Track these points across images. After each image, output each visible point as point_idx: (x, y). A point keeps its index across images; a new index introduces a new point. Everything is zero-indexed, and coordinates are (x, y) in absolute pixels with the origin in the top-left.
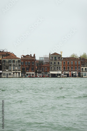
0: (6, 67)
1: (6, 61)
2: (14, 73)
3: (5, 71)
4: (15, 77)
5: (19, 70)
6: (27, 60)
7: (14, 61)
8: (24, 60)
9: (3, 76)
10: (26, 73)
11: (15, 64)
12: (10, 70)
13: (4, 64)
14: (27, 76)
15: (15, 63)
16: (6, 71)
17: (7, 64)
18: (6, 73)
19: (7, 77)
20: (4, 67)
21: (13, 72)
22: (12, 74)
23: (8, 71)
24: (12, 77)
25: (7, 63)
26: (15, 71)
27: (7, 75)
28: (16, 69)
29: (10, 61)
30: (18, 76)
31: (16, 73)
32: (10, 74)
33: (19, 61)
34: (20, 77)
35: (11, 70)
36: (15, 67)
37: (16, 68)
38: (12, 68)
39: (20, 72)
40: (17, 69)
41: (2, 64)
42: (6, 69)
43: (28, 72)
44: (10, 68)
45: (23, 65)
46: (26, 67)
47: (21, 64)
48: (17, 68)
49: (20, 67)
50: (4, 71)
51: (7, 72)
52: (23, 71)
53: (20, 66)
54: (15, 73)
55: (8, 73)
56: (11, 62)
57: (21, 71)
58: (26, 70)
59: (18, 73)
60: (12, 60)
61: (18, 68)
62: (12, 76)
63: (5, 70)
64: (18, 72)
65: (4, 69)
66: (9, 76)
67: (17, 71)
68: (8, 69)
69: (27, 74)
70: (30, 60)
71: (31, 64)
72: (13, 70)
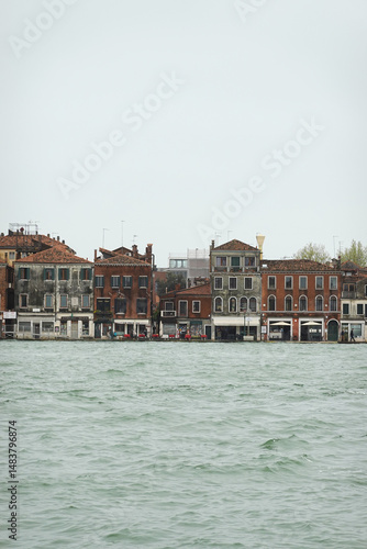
0: (33, 294)
1: (33, 272)
2: (64, 321)
3: (27, 311)
4: (67, 340)
5: (84, 311)
6: (119, 270)
7: (64, 274)
8: (108, 267)
9: (20, 335)
10: (116, 321)
11: (69, 286)
12: (47, 311)
13: (26, 283)
14: (119, 333)
15: (70, 280)
16: (31, 311)
17: (35, 285)
18: (32, 320)
19: (37, 338)
20: (24, 298)
21: (60, 316)
22: (58, 324)
23: (41, 311)
24: (58, 339)
25: (35, 278)
26: (69, 315)
27: (37, 331)
28: (73, 304)
29: (47, 274)
30: (80, 335)
31: (75, 320)
32: (48, 326)
33: (85, 274)
34: (90, 339)
35: (52, 311)
36: (70, 296)
37: (75, 302)
38: (58, 300)
39: (90, 316)
40: (77, 303)
41: (16, 285)
42: (32, 304)
43: (123, 317)
44: (49, 302)
45: (102, 290)
46: (115, 296)
47: (95, 284)
48: (77, 299)
49: (91, 296)
50: (22, 311)
51: (35, 316)
52: (103, 315)
53: (88, 291)
54: (69, 322)
55: (41, 321)
56: (52, 278)
57: (96, 315)
58: (112, 311)
59: (80, 322)
60: (58, 267)
61: (80, 301)
62: (56, 334)
63: (29, 307)
64: (82, 319)
65: (24, 304)
66: (43, 334)
67: (77, 311)
68: (39, 303)
69: (120, 327)
70: (131, 270)
71: (135, 285)
72: (62, 311)
